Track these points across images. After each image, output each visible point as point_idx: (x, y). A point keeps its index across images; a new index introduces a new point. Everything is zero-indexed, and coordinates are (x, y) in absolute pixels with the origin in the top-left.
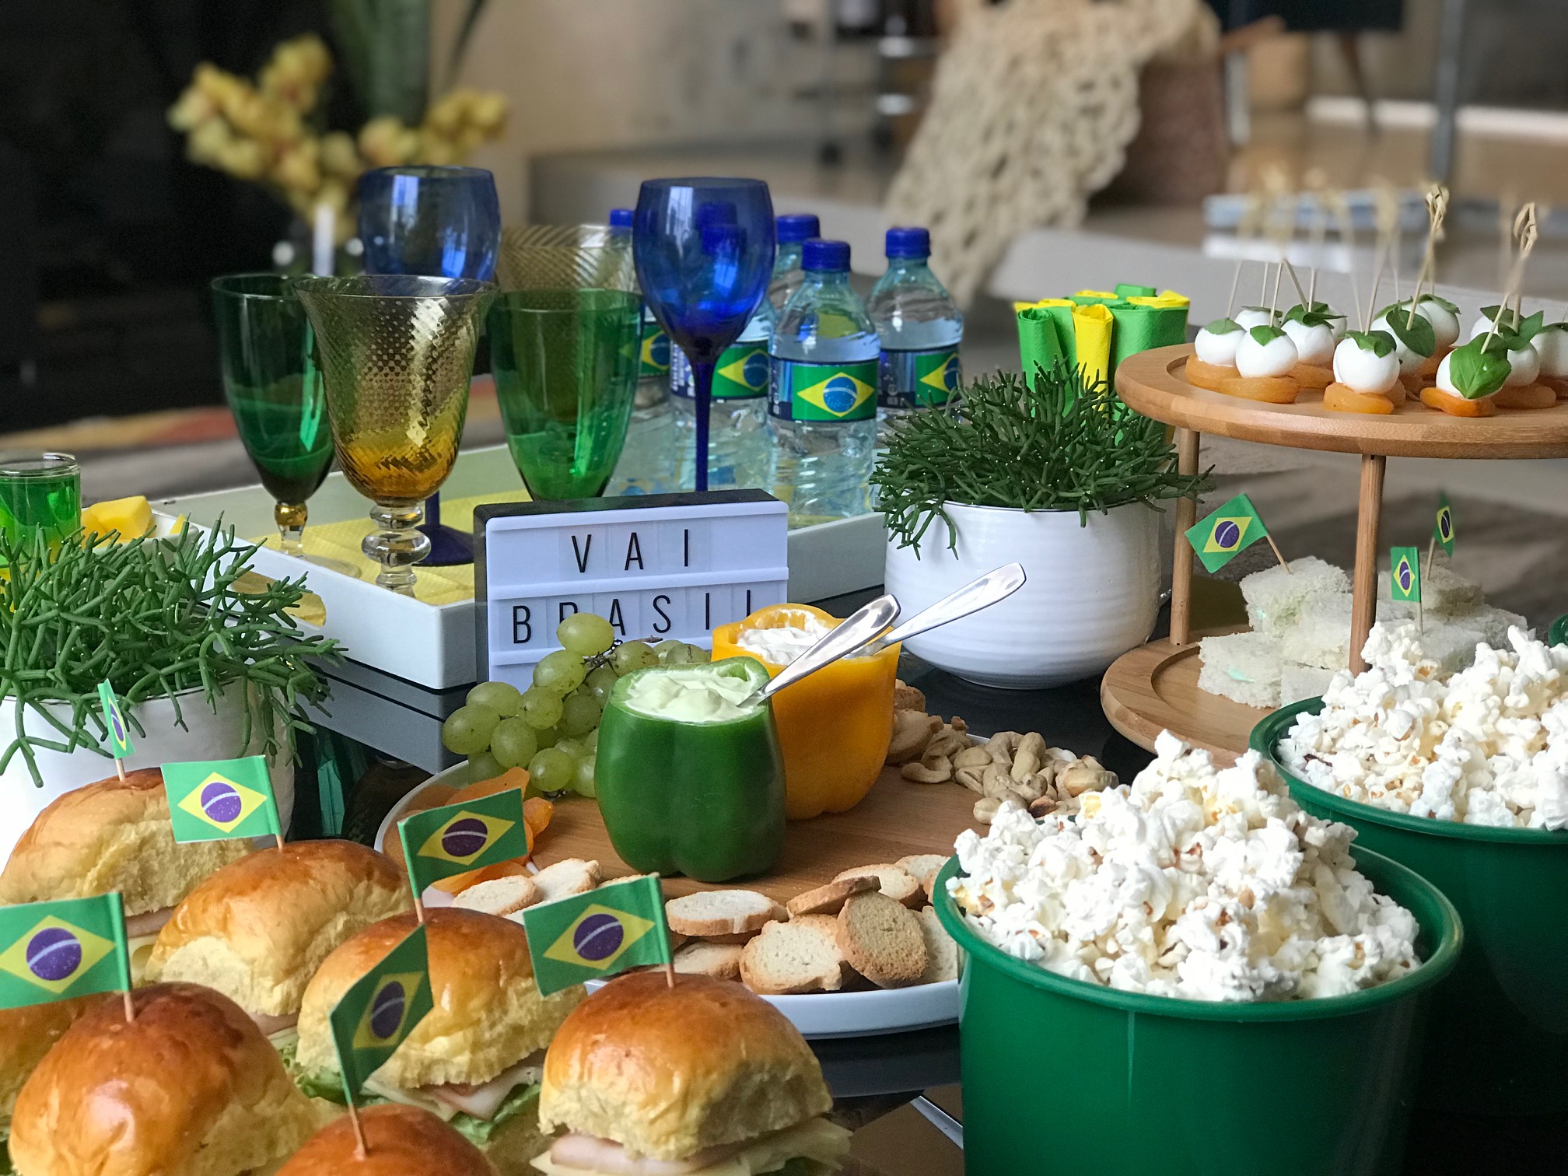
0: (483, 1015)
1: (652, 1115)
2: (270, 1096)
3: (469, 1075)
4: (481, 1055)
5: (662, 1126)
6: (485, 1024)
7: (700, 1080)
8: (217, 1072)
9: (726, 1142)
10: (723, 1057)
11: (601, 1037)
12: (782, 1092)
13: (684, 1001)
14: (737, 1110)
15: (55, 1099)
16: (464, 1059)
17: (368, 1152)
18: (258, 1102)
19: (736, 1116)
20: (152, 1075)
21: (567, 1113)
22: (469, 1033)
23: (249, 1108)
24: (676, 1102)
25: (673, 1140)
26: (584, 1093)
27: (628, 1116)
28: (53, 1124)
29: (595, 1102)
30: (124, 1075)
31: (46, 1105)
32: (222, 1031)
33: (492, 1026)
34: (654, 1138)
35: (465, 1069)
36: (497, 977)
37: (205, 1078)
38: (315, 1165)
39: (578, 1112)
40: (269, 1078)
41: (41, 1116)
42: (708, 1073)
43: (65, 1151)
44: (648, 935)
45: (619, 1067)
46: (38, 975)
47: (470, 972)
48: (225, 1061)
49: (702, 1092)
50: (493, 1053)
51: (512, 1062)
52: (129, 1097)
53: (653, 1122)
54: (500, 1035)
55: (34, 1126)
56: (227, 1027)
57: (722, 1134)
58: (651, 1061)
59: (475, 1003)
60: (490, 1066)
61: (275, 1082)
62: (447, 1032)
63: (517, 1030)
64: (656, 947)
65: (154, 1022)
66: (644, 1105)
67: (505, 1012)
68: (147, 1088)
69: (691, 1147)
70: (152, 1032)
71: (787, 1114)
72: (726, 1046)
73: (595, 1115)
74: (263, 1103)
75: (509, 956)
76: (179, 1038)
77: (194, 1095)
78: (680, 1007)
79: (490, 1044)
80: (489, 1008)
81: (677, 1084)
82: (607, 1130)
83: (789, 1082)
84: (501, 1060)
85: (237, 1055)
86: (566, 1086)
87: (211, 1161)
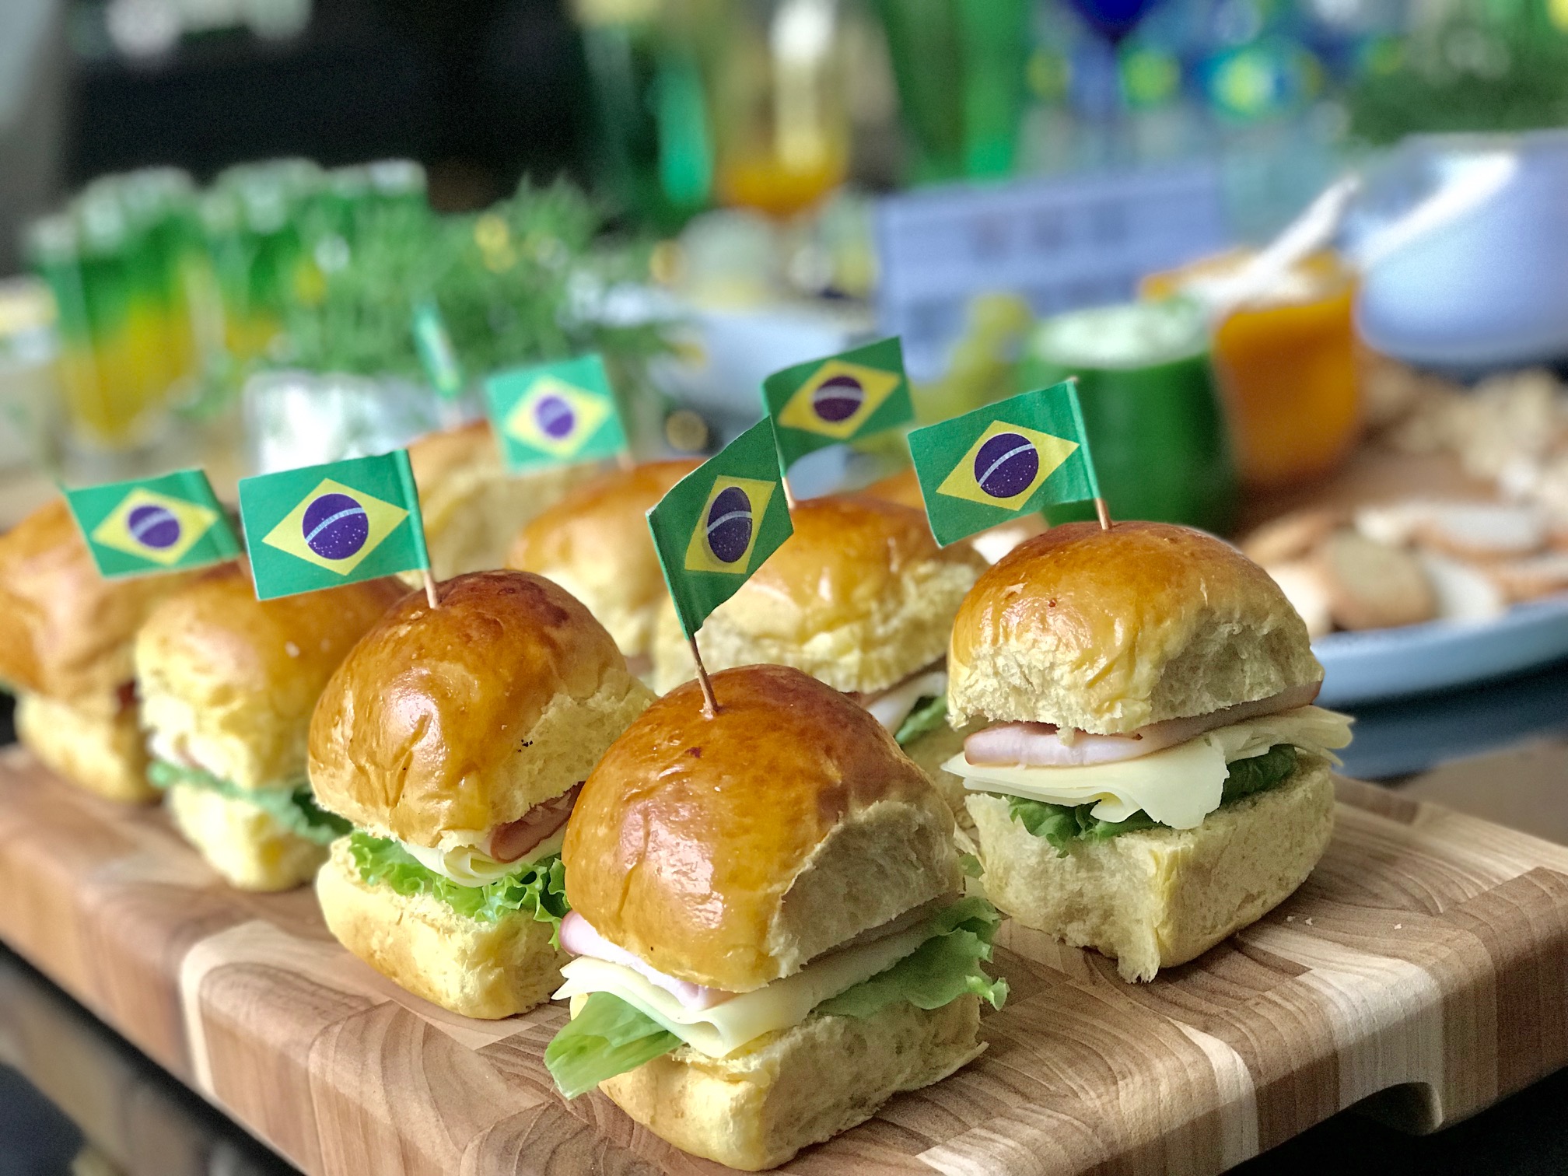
0: (874, 605)
1: (1090, 675)
2: (605, 688)
3: (860, 678)
4: (874, 655)
5: (1105, 689)
6: (877, 617)
7: (1149, 628)
8: (537, 653)
9: (1190, 714)
10: (1178, 601)
11: (1018, 588)
12: (1258, 652)
13: (1123, 538)
14: (1201, 672)
15: (349, 703)
16: (852, 659)
17: (717, 709)
18: (592, 695)
19: (1201, 679)
20: (458, 658)
21: (982, 694)
22: (857, 628)
23: (581, 702)
24: (1121, 656)
25: (1119, 706)
26: (1000, 662)
27: (1057, 682)
28: (349, 733)
29: (1015, 670)
30: (425, 661)
31: (340, 712)
32: (542, 608)
33: (886, 619)
34: (1094, 705)
35: (855, 670)
36: (887, 560)
37: (522, 661)
38: (652, 730)
39: (995, 690)
40: (604, 666)
41: (336, 725)
42: (1159, 621)
43: (363, 761)
44: (1070, 461)
45: (1043, 620)
46: (319, 553)
47: (853, 553)
48: (547, 641)
49: (1153, 644)
50: (888, 652)
51: (914, 667)
52: (431, 686)
53: (1091, 685)
54: (896, 631)
55: (329, 739)
56: (548, 604)
57: (1183, 703)
58: (1084, 609)
59: (863, 591)
60: (886, 670)
61: (612, 671)
62: (829, 626)
63: (918, 627)
64: (1082, 477)
65: (459, 601)
66: (1078, 665)
67: (901, 603)
68: (453, 672)
69: (1143, 715)
70: (457, 612)
71: (1268, 681)
72: (1180, 586)
73: (1017, 690)
74: (599, 696)
75: (902, 535)
76: (489, 616)
77: (510, 680)
78: (1118, 544)
79: (885, 641)
80: (880, 596)
81: (1120, 633)
82: (1033, 711)
83: (1268, 637)
84: (900, 662)
85: (560, 635)
86: (979, 658)
87: (539, 764)
